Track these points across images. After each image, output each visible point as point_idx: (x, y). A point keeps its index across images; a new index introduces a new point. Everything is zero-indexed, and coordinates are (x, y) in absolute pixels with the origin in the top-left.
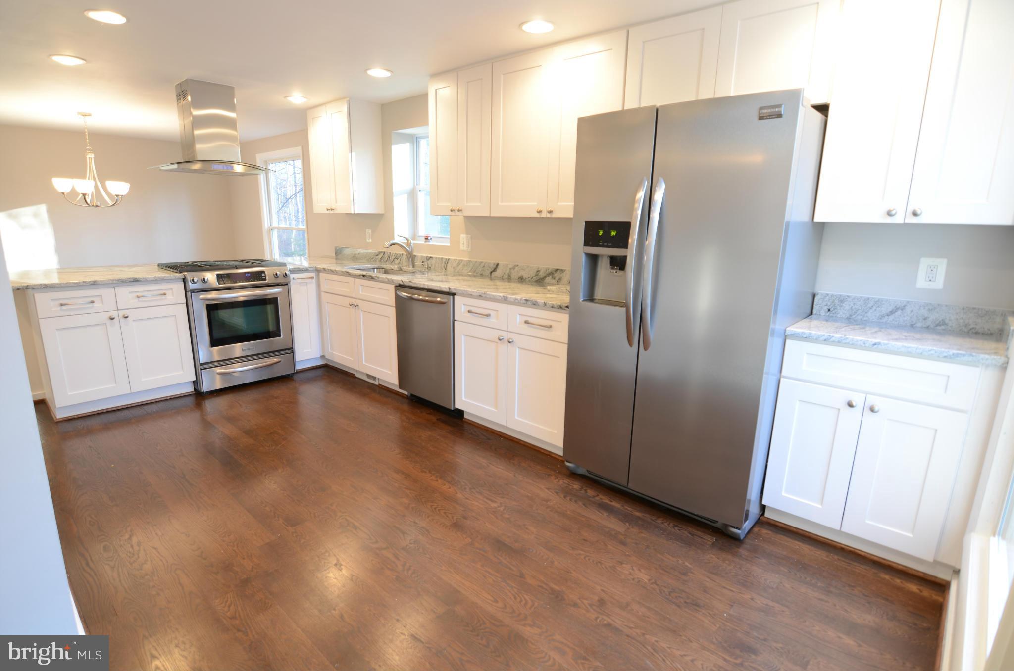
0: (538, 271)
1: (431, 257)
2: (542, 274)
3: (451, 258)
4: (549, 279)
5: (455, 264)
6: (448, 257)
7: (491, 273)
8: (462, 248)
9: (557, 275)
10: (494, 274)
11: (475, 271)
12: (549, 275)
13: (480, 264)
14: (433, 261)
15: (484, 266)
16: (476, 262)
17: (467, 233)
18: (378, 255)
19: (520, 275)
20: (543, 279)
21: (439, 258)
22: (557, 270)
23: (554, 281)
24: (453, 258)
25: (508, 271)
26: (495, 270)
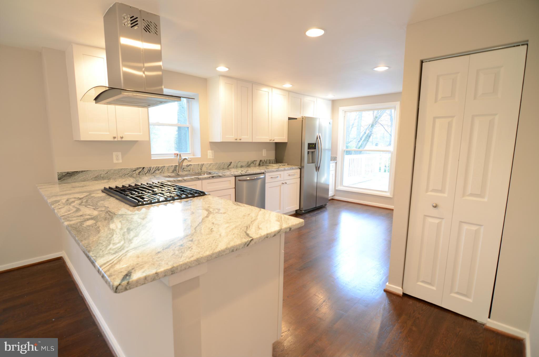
0: (248, 162)
1: (190, 165)
2: (249, 163)
3: (205, 163)
4: (252, 165)
5: (207, 166)
6: (203, 163)
7: (228, 166)
8: (209, 157)
9: (255, 163)
10: (229, 167)
11: (220, 167)
12: (252, 163)
13: (222, 164)
14: (192, 167)
15: (224, 164)
16: (220, 163)
17: (212, 149)
18: (135, 171)
19: (241, 165)
20: (250, 165)
21: (196, 164)
22: (254, 161)
23: (254, 165)
24: (206, 163)
25: (236, 165)
26: (230, 165)
